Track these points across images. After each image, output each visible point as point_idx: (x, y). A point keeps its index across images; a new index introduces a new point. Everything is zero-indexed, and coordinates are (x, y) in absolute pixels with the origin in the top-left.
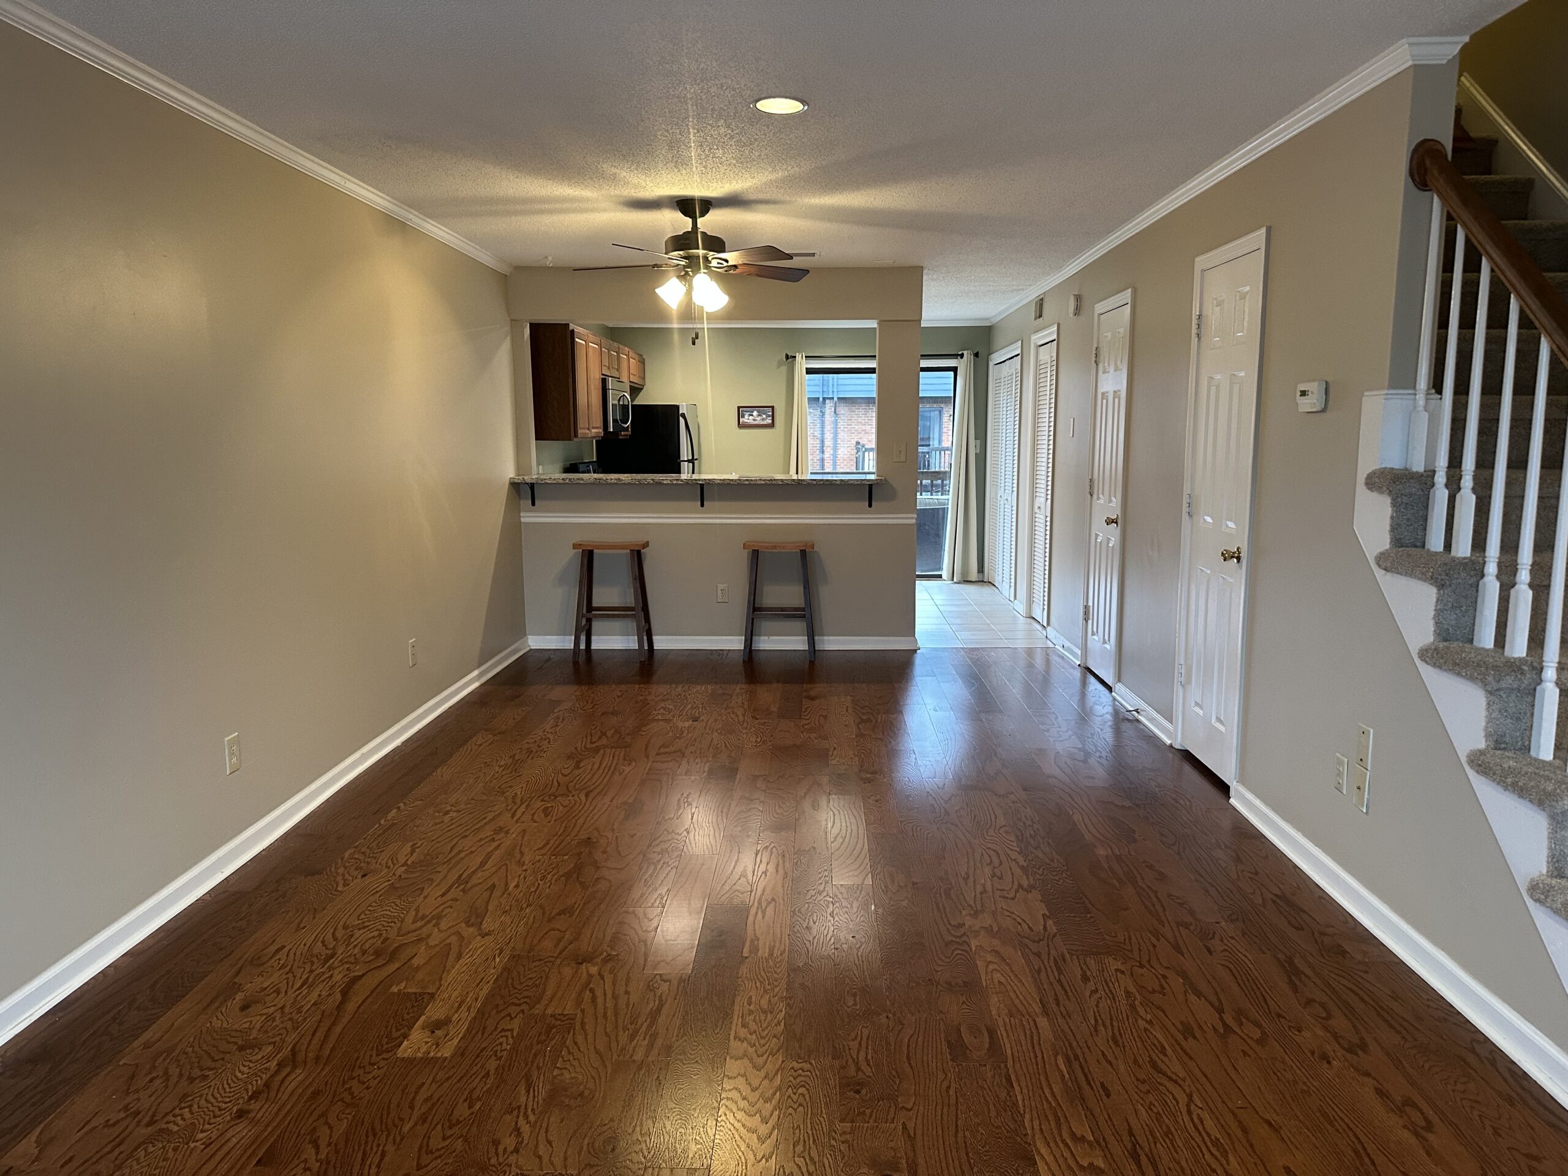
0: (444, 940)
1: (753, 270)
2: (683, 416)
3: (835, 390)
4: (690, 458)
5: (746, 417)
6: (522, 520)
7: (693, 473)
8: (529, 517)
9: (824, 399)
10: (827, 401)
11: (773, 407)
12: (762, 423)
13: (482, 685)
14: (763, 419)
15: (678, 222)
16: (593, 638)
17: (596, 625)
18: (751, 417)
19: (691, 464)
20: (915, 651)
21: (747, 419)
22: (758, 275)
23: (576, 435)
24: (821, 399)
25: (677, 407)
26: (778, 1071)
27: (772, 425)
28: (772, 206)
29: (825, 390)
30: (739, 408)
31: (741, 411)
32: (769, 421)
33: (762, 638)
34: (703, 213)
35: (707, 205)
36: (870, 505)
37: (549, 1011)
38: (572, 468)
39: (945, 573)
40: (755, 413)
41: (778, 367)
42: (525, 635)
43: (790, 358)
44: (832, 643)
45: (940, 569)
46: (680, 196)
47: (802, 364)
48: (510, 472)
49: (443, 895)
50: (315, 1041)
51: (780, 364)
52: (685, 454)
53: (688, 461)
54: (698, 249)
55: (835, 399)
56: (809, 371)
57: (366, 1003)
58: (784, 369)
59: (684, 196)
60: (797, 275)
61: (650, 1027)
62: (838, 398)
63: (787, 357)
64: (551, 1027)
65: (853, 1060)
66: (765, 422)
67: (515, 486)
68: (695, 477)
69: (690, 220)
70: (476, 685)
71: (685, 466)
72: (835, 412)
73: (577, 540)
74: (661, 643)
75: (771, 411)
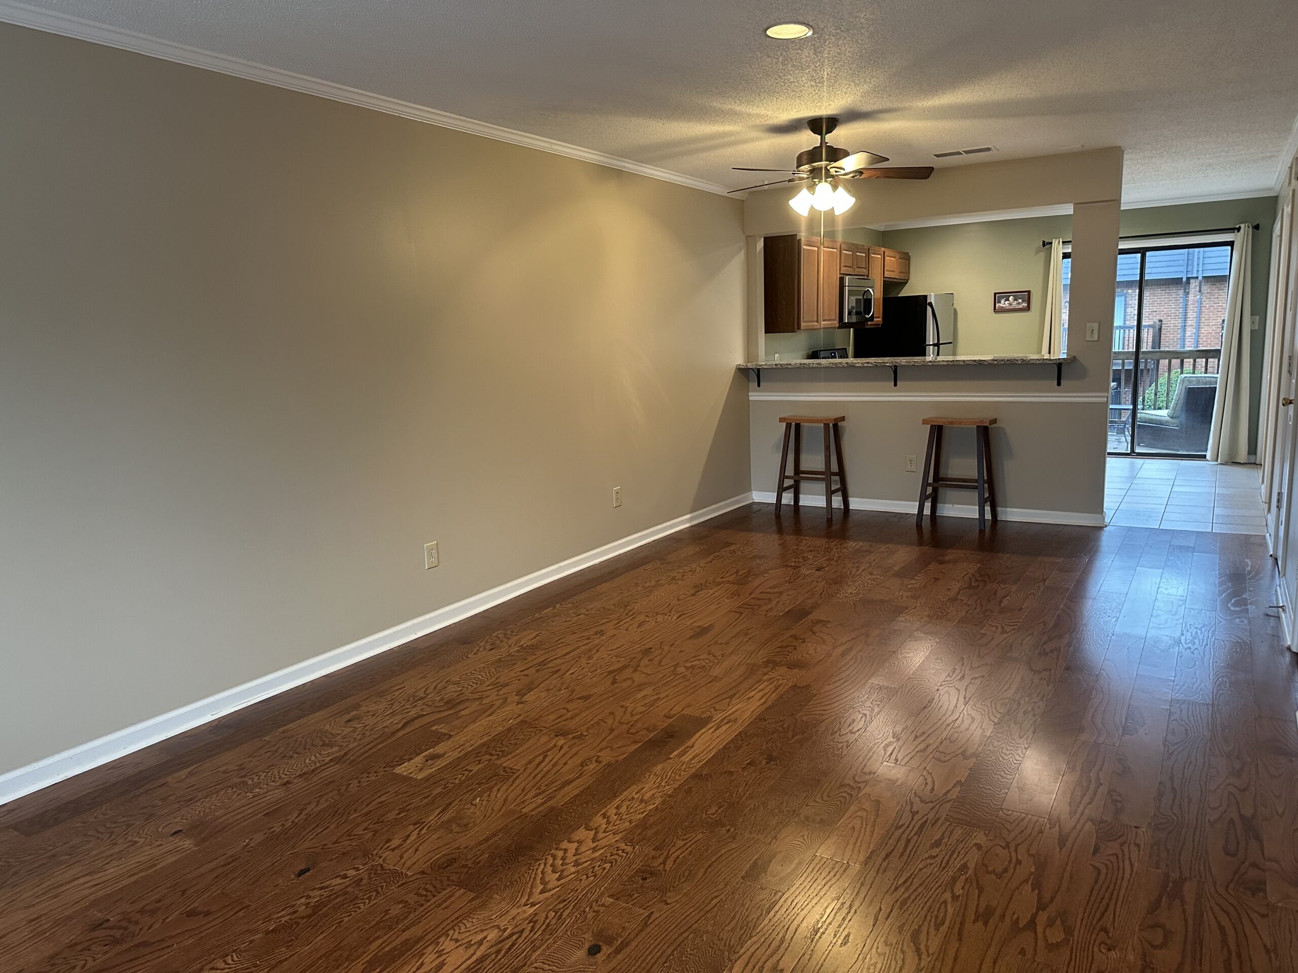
0: (492, 702)
1: (878, 173)
2: (930, 304)
3: (1201, 269)
4: (936, 342)
5: (1002, 301)
6: (751, 398)
8: (755, 396)
9: (1188, 279)
10: (1192, 281)
11: (1028, 292)
12: (1018, 307)
13: (692, 526)
14: (1019, 303)
15: (808, 140)
16: (801, 496)
17: (804, 485)
18: (1007, 302)
19: (936, 348)
20: (1101, 528)
21: (1004, 304)
22: (884, 177)
23: (799, 328)
24: (1184, 279)
25: (925, 297)
26: (606, 846)
27: (1028, 308)
28: (895, 114)
29: (1189, 269)
30: (995, 294)
31: (997, 297)
32: (1025, 305)
33: (947, 505)
34: (829, 131)
35: (832, 123)
36: (1059, 384)
37: (504, 765)
38: (814, 355)
39: (1209, 455)
40: (1011, 298)
41: (1034, 254)
42: (750, 490)
43: (1047, 244)
44: (1013, 514)
45: (1206, 450)
46: (809, 118)
47: (1058, 249)
48: (738, 359)
49: (521, 671)
50: (361, 751)
51: (1038, 252)
52: (931, 339)
53: (934, 345)
54: (821, 161)
55: (1200, 278)
57: (411, 733)
58: (1039, 255)
59: (814, 117)
60: (924, 173)
61: (555, 791)
62: (1203, 277)
63: (1044, 244)
64: (497, 775)
65: (668, 854)
66: (1021, 306)
67: (743, 372)
68: (940, 358)
69: (820, 136)
70: (687, 525)
71: (931, 350)
72: (1200, 291)
73: (783, 416)
74: (855, 504)
75: (1027, 296)
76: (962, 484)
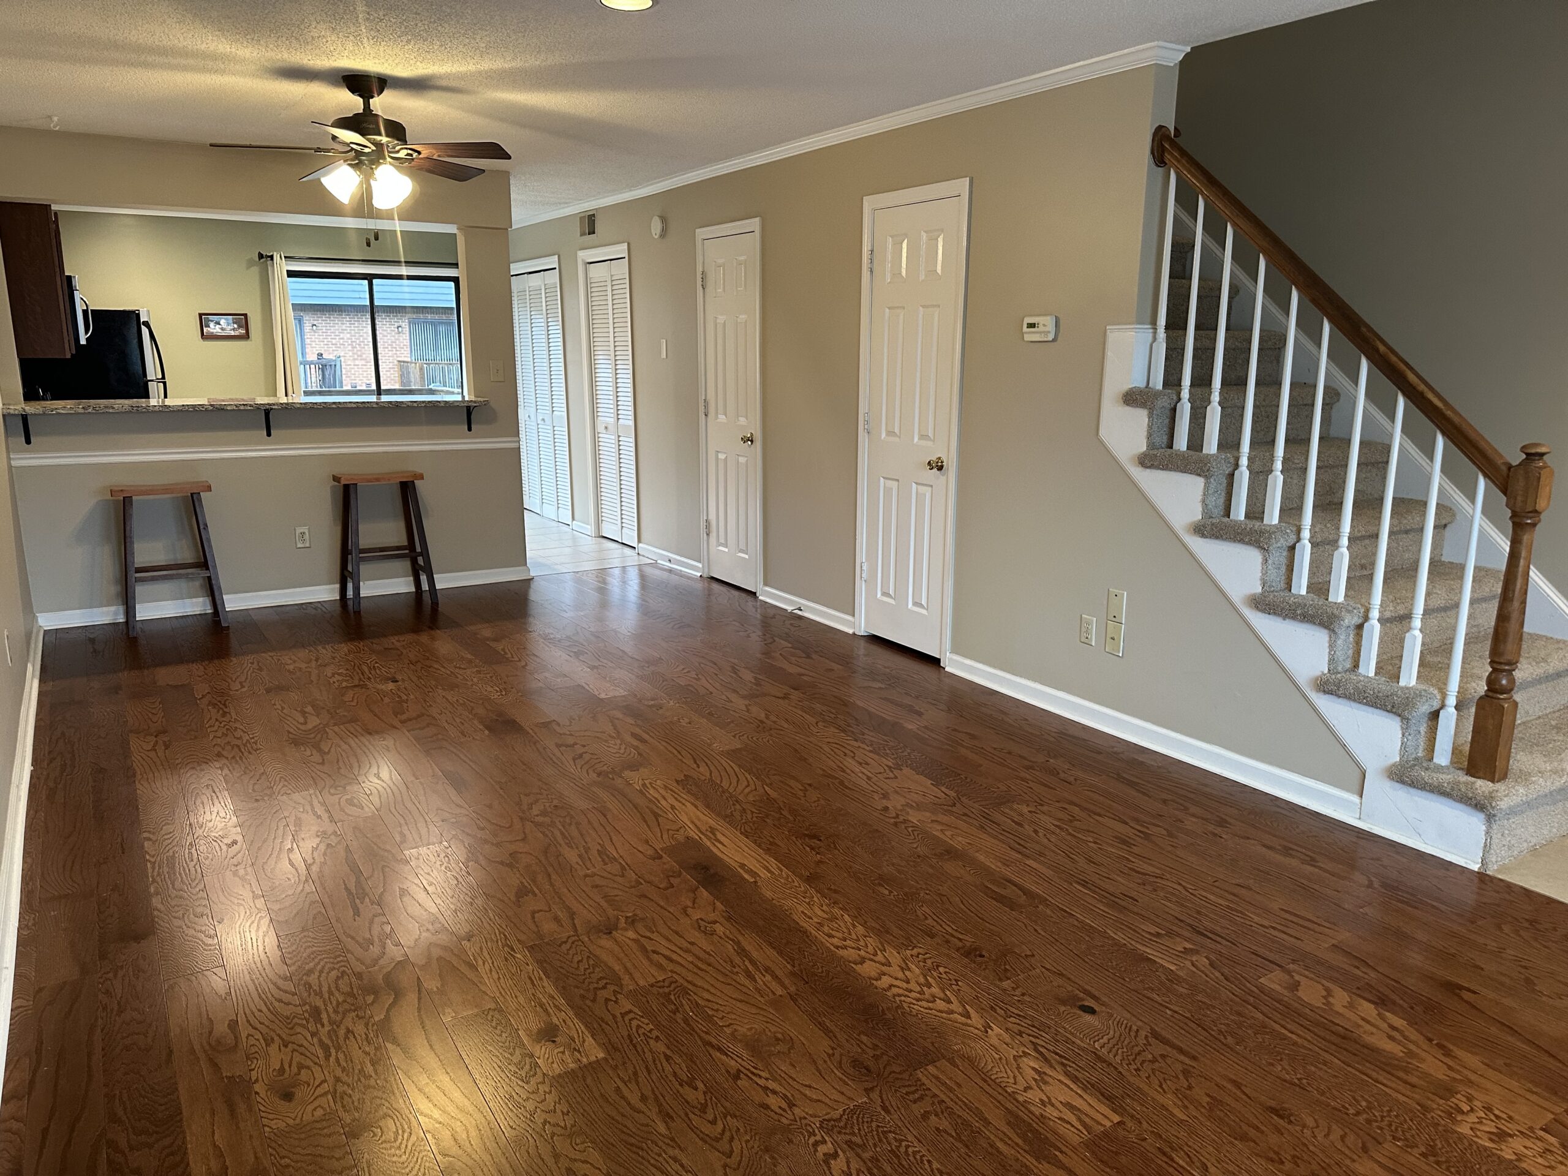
2: (146, 324)
4: (160, 376)
5: (211, 325)
7: (166, 396)
11: (245, 315)
12: (233, 333)
14: (234, 329)
18: (217, 327)
19: (161, 385)
20: (530, 580)
21: (214, 329)
25: (138, 313)
27: (246, 336)
30: (201, 315)
31: (203, 319)
32: (242, 331)
36: (470, 429)
40: (222, 322)
41: (248, 268)
43: (265, 258)
47: (281, 266)
51: (250, 264)
52: (152, 371)
53: (158, 381)
56: (291, 274)
58: (255, 270)
63: (261, 256)
66: (237, 333)
67: (4, 418)
68: (168, 402)
71: (154, 388)
75: (242, 320)
76: (384, 553)
